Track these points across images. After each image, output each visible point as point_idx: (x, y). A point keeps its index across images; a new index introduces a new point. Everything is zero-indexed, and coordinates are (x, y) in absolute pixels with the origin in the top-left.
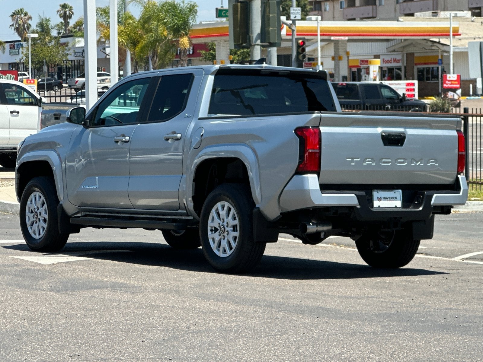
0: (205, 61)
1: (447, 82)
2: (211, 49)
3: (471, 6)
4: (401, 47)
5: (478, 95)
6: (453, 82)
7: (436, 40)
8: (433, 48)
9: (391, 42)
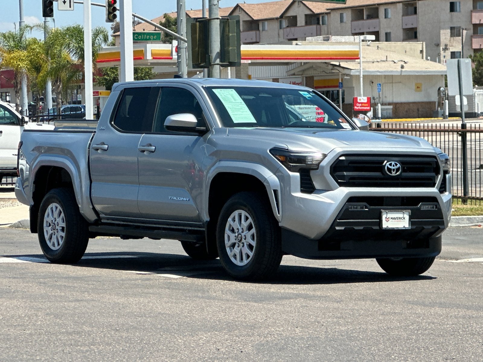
0: (100, 86)
1: (358, 105)
2: (105, 75)
3: (354, 32)
4: (301, 71)
5: (378, 118)
6: (363, 105)
7: (337, 64)
8: (333, 71)
9: (290, 66)
